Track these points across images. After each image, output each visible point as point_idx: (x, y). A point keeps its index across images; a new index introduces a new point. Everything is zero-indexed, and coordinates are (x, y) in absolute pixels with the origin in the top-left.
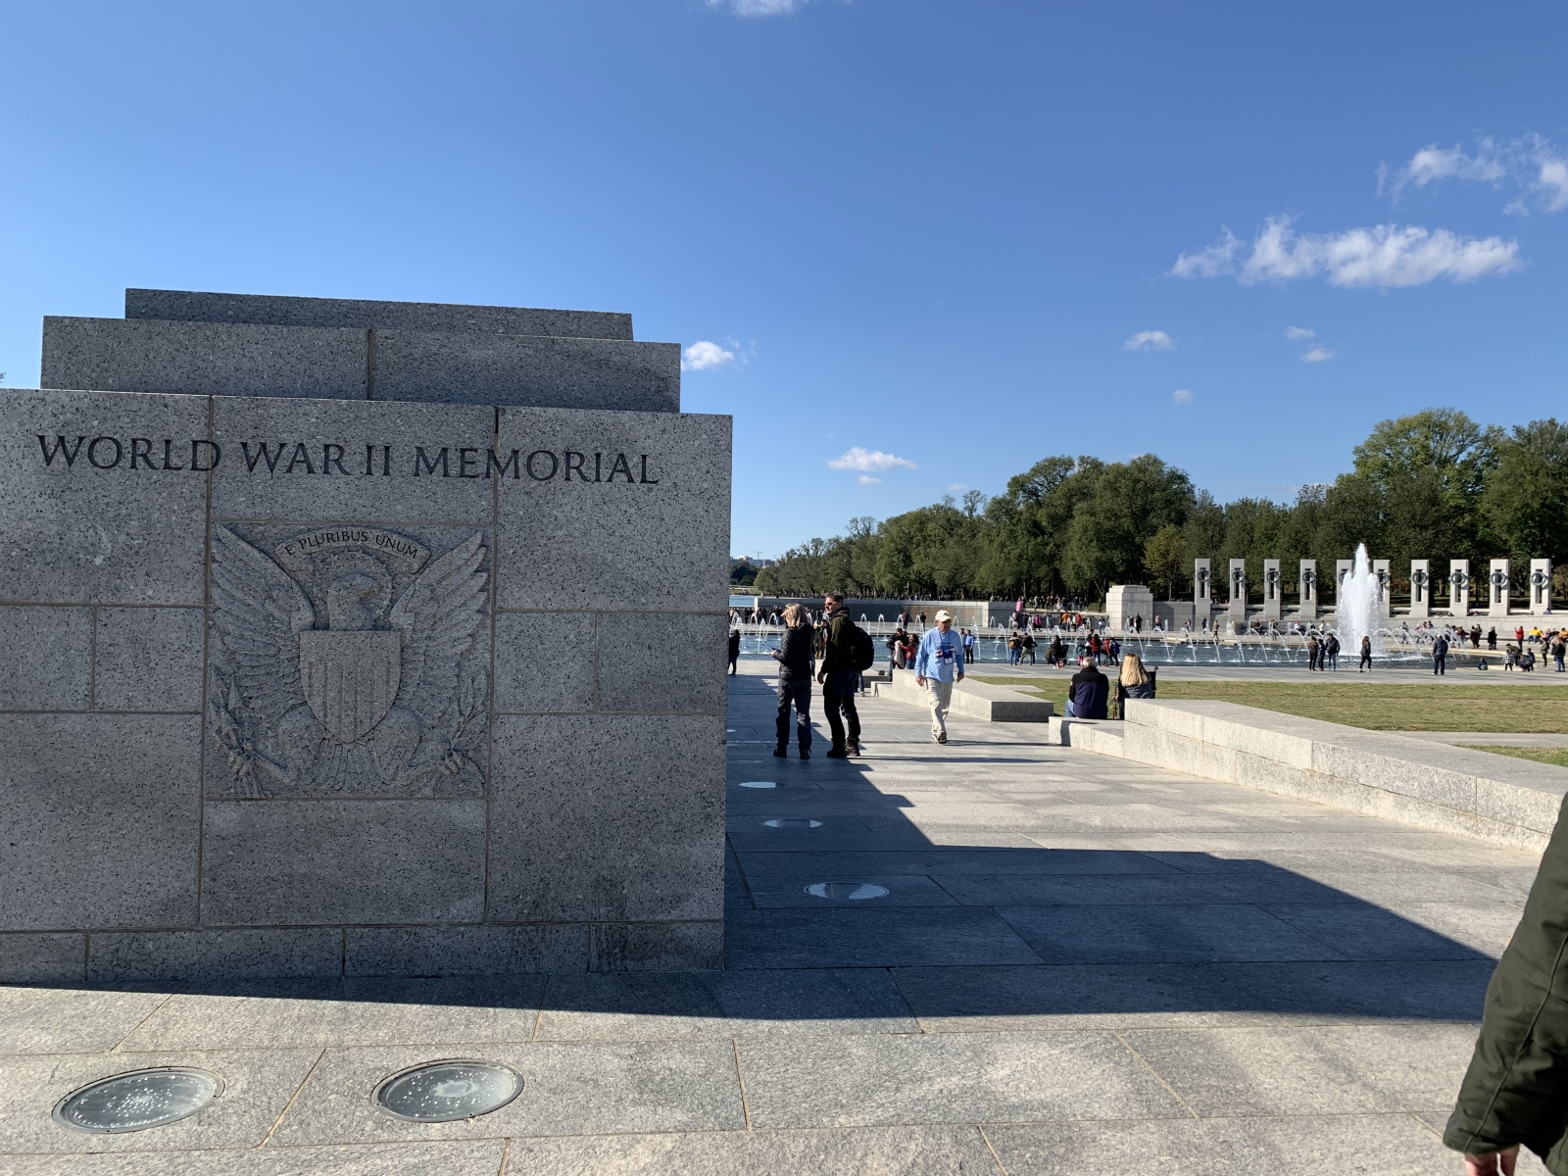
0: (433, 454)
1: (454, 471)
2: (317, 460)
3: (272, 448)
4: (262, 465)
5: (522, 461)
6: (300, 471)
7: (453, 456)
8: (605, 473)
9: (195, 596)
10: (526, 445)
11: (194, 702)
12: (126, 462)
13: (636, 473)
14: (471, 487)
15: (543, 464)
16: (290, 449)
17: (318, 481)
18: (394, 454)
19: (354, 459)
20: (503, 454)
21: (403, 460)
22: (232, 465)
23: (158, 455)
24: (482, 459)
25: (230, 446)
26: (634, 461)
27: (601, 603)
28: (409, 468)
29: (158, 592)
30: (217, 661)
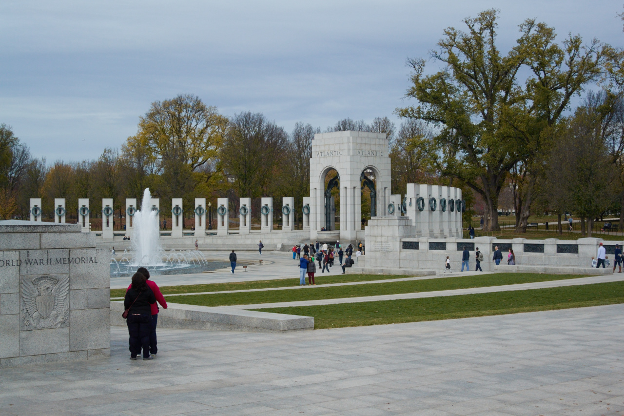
0: (59, 260)
1: (62, 263)
2: (39, 263)
3: (31, 260)
4: (29, 264)
5: (74, 260)
6: (36, 264)
7: (62, 260)
8: (88, 261)
9: (18, 291)
10: (75, 257)
11: (18, 312)
12: (5, 265)
13: (94, 261)
14: (65, 266)
15: (78, 260)
16: (34, 260)
17: (39, 266)
18: (52, 260)
19: (45, 262)
20: (71, 259)
21: (54, 262)
22: (23, 265)
23: (11, 264)
24: (67, 260)
25: (23, 261)
26: (93, 259)
27: (88, 287)
28: (55, 263)
29: (11, 291)
30: (22, 303)
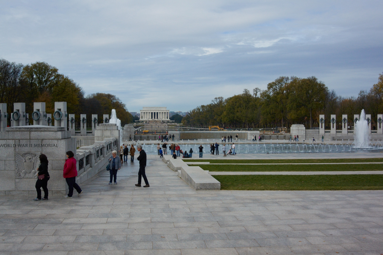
0: (36, 145)
1: (38, 146)
2: (25, 146)
3: (21, 145)
4: (20, 147)
5: (44, 145)
6: (23, 147)
7: (38, 145)
8: (53, 146)
9: (14, 159)
11: (14, 169)
12: (7, 146)
13: (56, 146)
14: (40, 148)
15: (46, 145)
16: (22, 145)
17: (25, 148)
18: (32, 145)
19: (28, 146)
20: (43, 145)
22: (17, 147)
23: (10, 146)
24: (41, 145)
25: (17, 145)
27: (52, 159)
28: (34, 146)
29: (10, 159)
30: (16, 165)
